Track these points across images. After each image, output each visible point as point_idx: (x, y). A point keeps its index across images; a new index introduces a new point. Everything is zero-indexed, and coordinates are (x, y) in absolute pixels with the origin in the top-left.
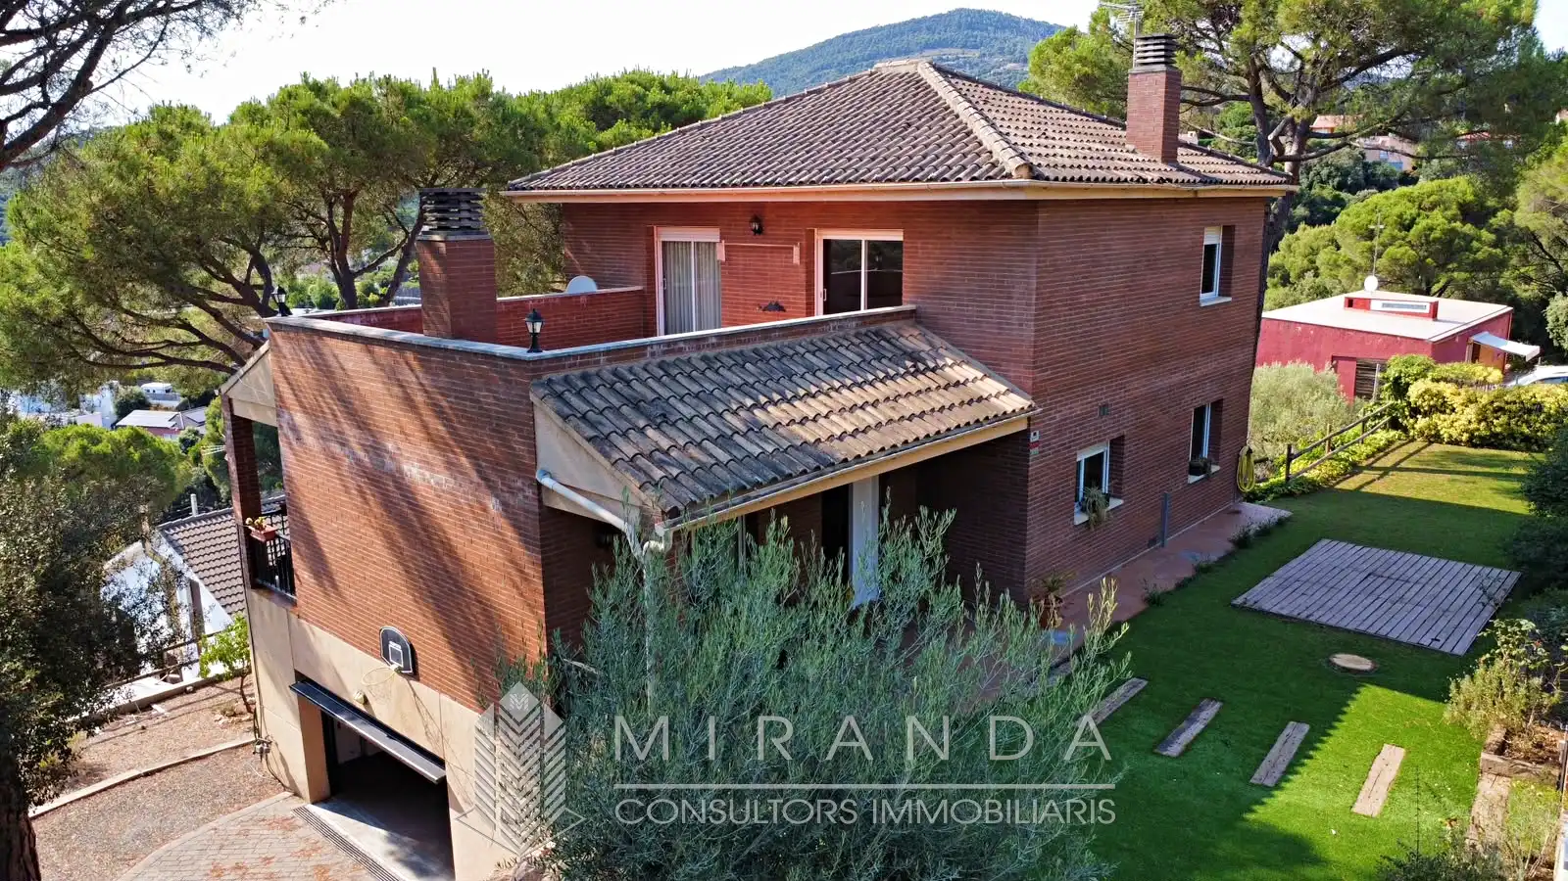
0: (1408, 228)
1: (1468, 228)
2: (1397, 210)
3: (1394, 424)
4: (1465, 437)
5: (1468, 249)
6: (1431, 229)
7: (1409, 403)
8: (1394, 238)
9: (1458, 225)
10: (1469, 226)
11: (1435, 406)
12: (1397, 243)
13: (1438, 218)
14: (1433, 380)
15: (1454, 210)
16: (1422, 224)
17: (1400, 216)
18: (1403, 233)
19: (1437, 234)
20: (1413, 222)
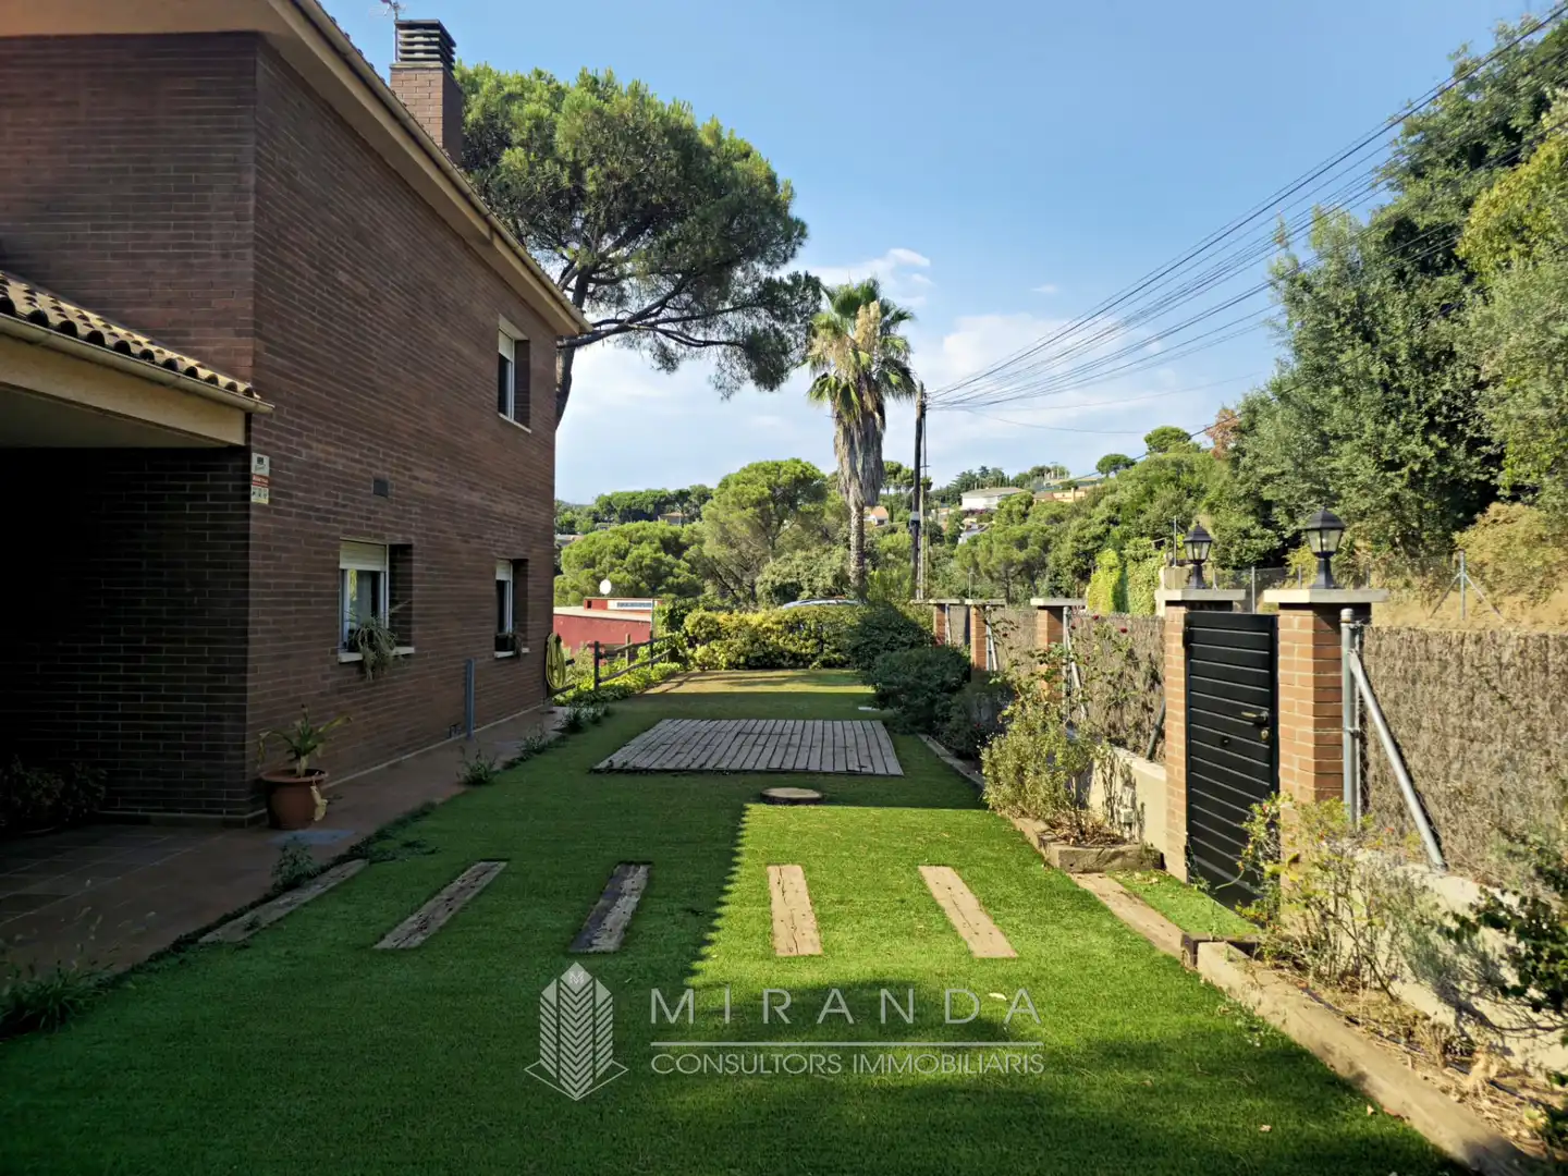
0: (623, 557)
1: (670, 558)
2: (613, 542)
3: (674, 657)
4: (742, 659)
5: (671, 573)
6: (642, 557)
7: (686, 634)
8: (612, 566)
9: (662, 554)
10: (670, 556)
11: (710, 632)
12: (616, 569)
13: (646, 550)
14: (707, 609)
15: (657, 544)
16: (634, 553)
17: (616, 546)
18: (620, 561)
19: (647, 561)
20: (627, 552)
